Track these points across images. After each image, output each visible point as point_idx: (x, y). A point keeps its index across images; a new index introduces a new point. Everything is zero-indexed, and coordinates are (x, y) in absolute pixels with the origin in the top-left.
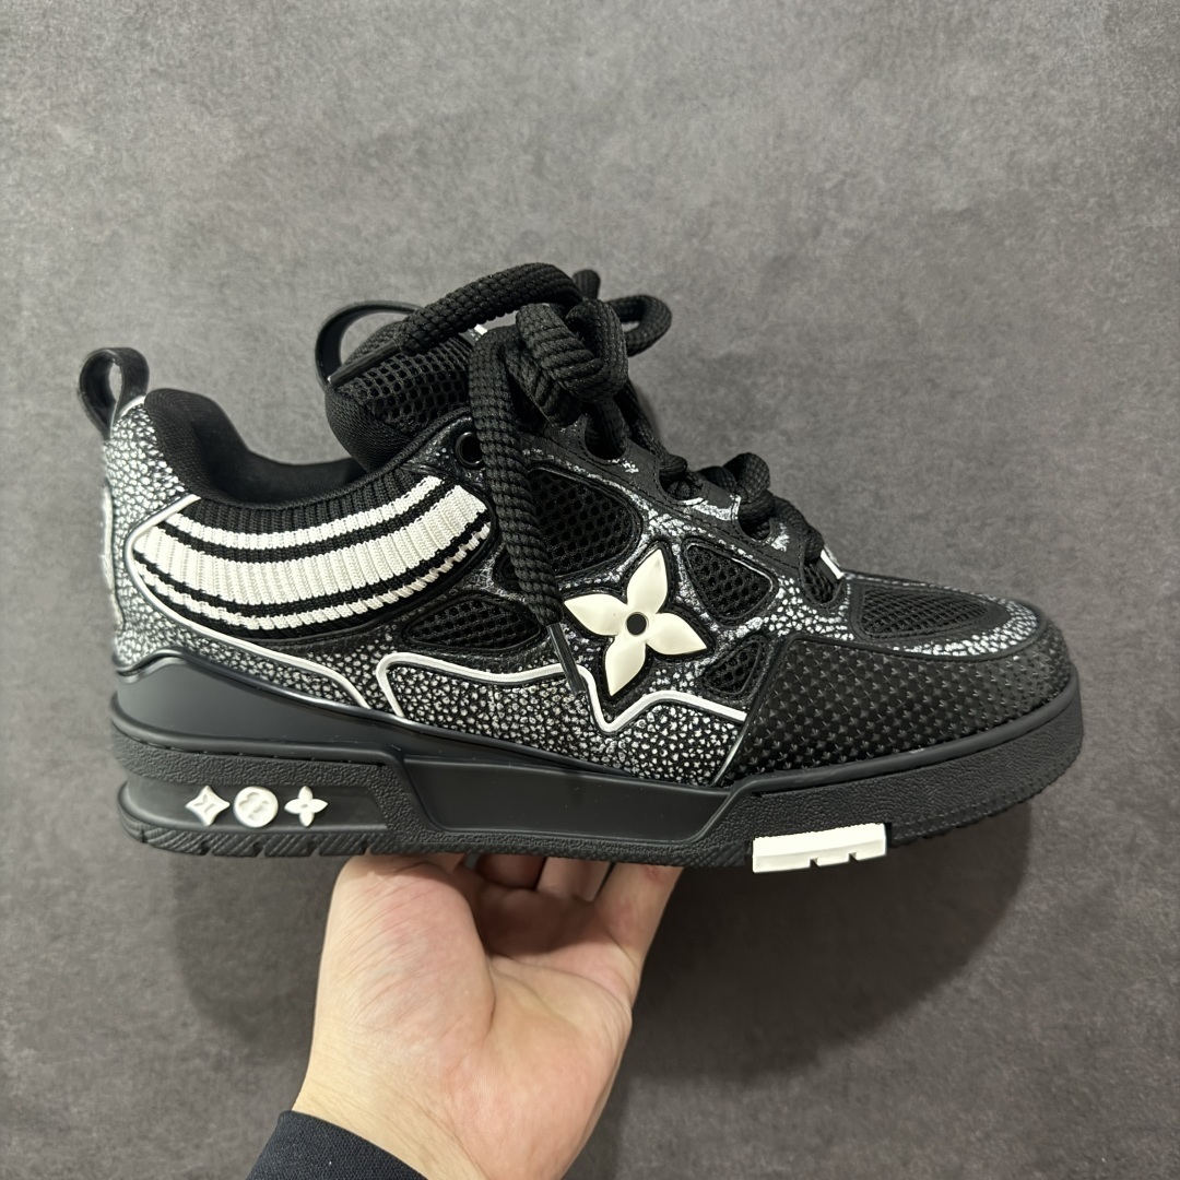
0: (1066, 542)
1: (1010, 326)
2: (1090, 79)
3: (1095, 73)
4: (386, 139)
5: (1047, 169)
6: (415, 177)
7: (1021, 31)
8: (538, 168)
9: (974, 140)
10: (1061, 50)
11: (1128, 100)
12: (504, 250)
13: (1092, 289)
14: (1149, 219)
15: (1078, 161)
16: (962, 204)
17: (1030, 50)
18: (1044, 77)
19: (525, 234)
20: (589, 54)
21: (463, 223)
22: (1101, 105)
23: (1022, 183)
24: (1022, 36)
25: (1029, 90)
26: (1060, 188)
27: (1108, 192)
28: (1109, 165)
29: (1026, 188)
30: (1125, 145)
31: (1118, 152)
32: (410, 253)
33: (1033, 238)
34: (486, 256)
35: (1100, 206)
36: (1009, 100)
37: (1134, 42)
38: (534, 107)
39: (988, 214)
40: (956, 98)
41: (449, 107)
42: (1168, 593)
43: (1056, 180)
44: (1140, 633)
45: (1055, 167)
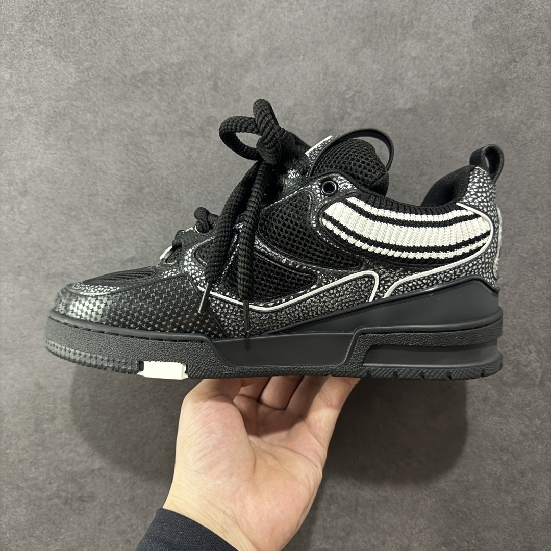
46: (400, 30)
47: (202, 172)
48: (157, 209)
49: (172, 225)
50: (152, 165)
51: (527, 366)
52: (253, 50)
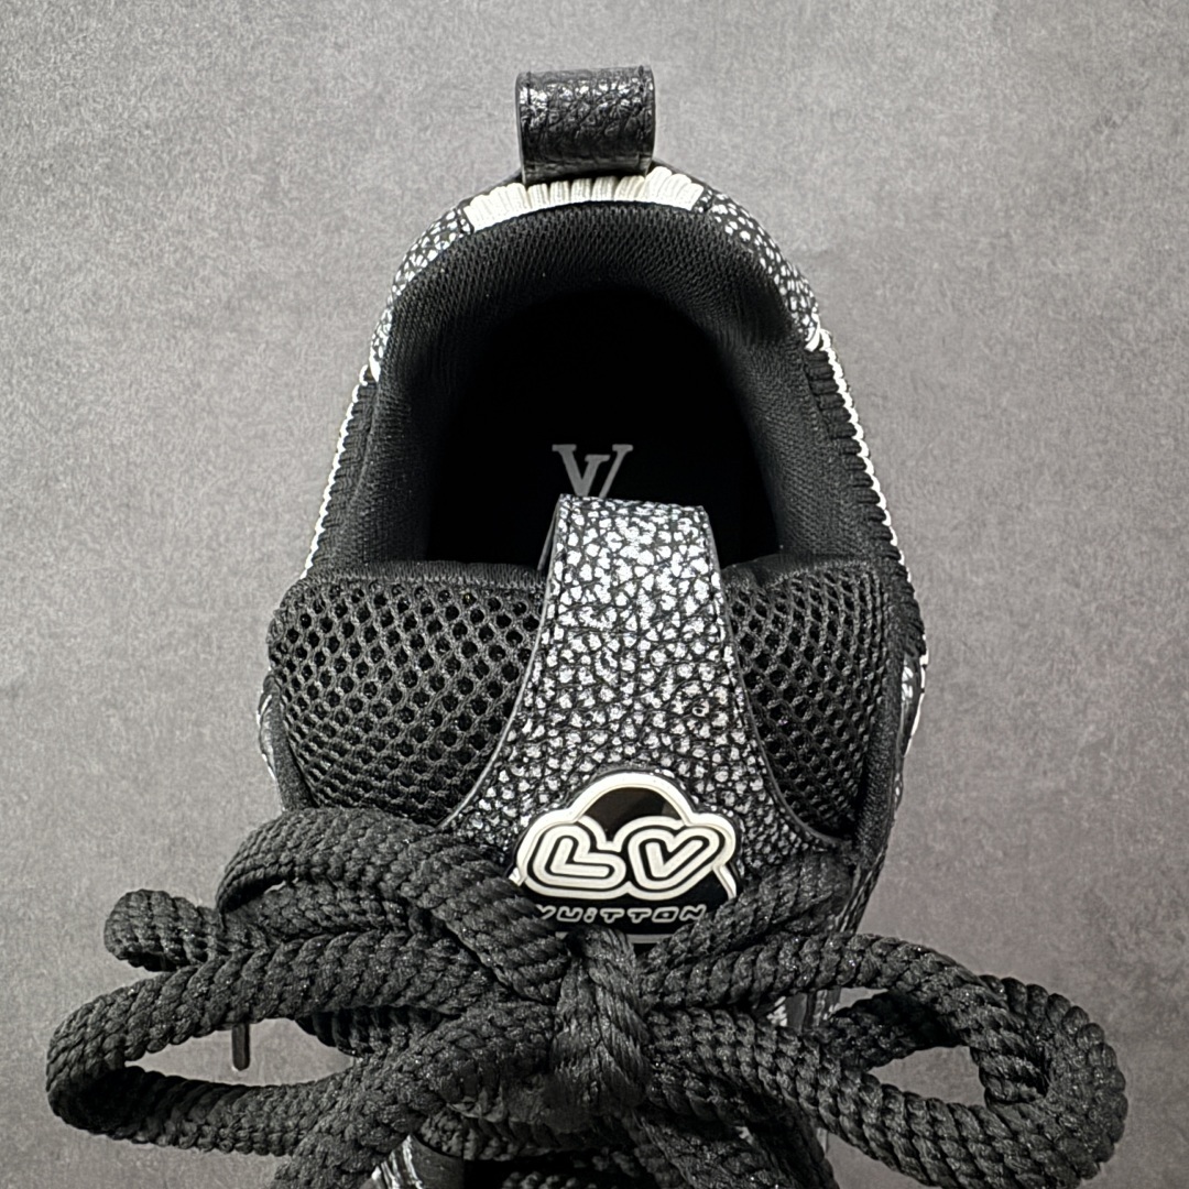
0: (962, 674)
1: (885, 398)
2: (976, 91)
3: (982, 84)
4: (66, 149)
5: (926, 200)
6: (106, 200)
7: (889, 28)
8: (271, 193)
9: (835, 163)
10: (940, 55)
11: (1024, 117)
12: (224, 297)
13: (987, 351)
14: (1054, 264)
15: (965, 190)
16: (821, 244)
17: (901, 53)
18: (921, 86)
19: (252, 277)
20: (338, 47)
21: (169, 260)
22: (992, 121)
23: (895, 218)
24: (891, 37)
25: (903, 104)
26: (943, 225)
27: (1003, 230)
28: (1002, 196)
29: (900, 224)
30: (1022, 172)
31: (1014, 181)
32: (97, 297)
33: (911, 288)
34: (198, 305)
35: (993, 247)
36: (878, 114)
37: (1030, 46)
38: (266, 113)
39: (854, 256)
40: (812, 111)
41: (151, 112)
42: (1093, 740)
43: (938, 216)
44: (1058, 792)
45: (937, 199)
46: (791, 38)
47: (233, 430)
48: (95, 540)
49: (137, 584)
50: (83, 410)
51: (1173, 980)
52: (379, 89)
